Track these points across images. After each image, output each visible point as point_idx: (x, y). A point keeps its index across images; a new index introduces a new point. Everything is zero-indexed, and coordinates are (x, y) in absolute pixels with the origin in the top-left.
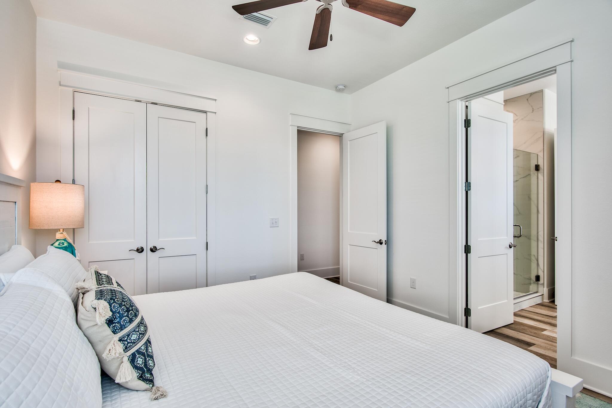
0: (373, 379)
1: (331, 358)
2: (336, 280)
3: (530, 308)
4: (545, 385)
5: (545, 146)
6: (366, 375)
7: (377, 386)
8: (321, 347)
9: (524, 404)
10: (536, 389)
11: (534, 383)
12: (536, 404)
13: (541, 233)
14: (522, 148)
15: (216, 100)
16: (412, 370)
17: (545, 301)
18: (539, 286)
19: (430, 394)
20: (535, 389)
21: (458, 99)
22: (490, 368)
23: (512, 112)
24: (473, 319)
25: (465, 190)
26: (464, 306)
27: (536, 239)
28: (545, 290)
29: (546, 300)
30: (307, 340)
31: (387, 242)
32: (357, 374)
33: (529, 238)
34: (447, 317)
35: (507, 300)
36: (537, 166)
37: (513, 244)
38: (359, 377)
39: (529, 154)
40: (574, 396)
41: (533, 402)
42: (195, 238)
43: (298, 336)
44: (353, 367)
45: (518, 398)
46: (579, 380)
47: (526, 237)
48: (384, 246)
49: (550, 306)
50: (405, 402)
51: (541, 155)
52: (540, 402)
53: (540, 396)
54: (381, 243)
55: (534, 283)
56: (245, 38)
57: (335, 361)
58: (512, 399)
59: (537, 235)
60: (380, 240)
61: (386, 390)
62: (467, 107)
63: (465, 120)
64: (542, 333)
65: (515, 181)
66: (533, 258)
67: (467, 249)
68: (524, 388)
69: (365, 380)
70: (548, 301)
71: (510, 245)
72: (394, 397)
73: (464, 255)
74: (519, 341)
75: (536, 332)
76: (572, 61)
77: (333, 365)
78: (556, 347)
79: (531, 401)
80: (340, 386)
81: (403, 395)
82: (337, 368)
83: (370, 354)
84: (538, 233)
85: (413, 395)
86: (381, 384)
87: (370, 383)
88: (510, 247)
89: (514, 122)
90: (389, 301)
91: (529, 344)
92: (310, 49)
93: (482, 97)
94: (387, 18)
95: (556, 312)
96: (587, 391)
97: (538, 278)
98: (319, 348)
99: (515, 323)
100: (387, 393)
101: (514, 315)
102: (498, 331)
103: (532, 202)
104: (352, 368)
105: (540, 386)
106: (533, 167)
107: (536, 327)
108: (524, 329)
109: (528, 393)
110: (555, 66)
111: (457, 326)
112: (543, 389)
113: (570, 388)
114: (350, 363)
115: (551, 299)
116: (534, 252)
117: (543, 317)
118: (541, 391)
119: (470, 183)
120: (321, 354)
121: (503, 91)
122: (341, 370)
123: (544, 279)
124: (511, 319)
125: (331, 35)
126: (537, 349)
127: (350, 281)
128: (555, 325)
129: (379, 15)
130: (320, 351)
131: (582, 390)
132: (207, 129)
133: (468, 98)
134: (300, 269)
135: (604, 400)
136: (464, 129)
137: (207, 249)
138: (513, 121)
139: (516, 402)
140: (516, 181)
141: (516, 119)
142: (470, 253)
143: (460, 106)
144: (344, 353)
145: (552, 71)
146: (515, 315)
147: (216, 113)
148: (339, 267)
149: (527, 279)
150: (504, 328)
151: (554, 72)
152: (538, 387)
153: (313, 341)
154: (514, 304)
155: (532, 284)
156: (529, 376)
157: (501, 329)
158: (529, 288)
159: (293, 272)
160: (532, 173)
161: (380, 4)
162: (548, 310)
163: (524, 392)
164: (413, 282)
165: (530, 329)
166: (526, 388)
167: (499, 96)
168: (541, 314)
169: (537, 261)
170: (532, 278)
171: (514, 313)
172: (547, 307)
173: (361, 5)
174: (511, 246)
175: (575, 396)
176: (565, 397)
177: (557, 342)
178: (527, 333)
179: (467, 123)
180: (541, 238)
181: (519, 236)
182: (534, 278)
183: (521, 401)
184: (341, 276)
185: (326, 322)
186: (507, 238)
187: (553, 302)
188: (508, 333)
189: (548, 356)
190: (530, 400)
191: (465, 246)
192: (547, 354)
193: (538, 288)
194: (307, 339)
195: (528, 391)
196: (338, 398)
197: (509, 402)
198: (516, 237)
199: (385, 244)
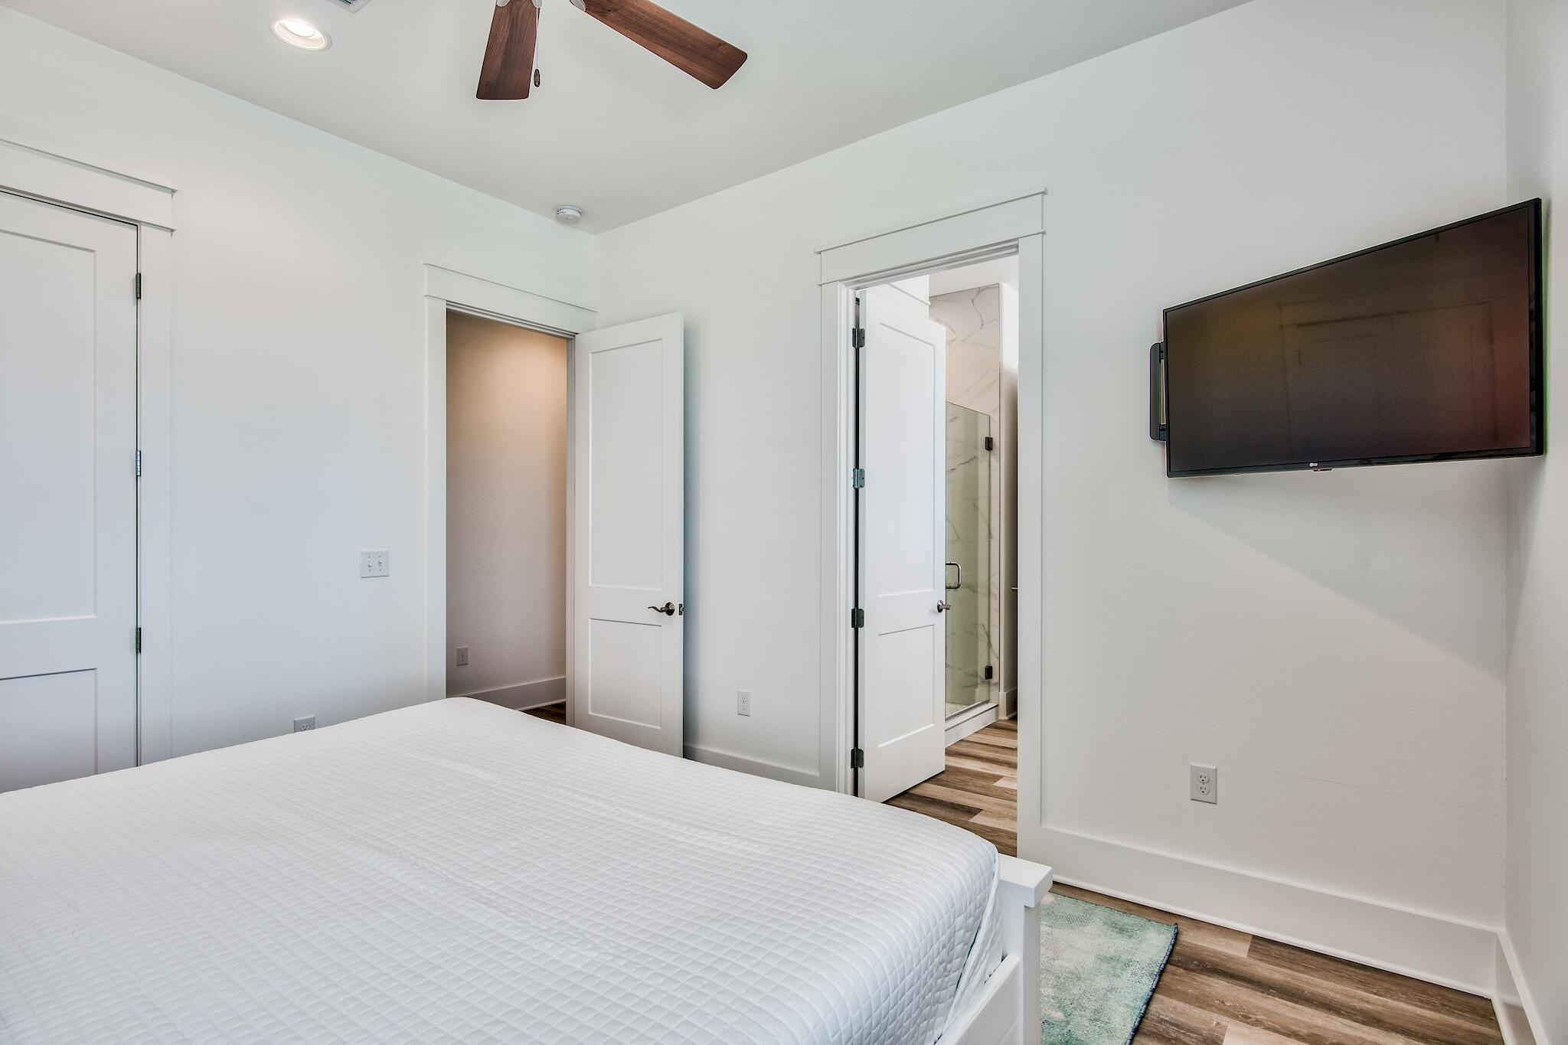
0: (631, 951)
1: (524, 918)
2: (556, 710)
3: (976, 735)
4: (989, 891)
5: (1003, 400)
6: (613, 945)
7: (639, 966)
8: (496, 894)
9: (949, 940)
10: (972, 904)
11: (968, 893)
12: (972, 934)
13: (995, 580)
14: (963, 402)
15: (173, 191)
16: (725, 911)
17: (1000, 718)
18: (992, 687)
19: (763, 960)
20: (970, 903)
21: (840, 281)
22: (888, 875)
23: (945, 324)
24: (867, 772)
25: (854, 486)
26: (851, 746)
27: (986, 591)
28: (1000, 696)
29: (1003, 717)
30: (458, 881)
31: (684, 609)
32: (589, 946)
33: (973, 589)
34: (815, 773)
35: (933, 723)
36: (989, 442)
37: (944, 603)
38: (595, 954)
39: (974, 414)
40: (1038, 905)
41: (967, 931)
42: (93, 616)
43: (433, 873)
44: (580, 931)
45: (938, 932)
46: (1047, 869)
47: (969, 587)
48: (677, 619)
49: (1009, 727)
50: (705, 991)
51: (995, 417)
52: (979, 928)
53: (979, 918)
54: (670, 612)
55: (983, 682)
56: (278, 23)
57: (533, 924)
58: (927, 934)
59: (987, 583)
60: (668, 605)
61: (660, 971)
62: (858, 300)
63: (854, 330)
64: (995, 784)
65: (950, 471)
66: (981, 632)
67: (857, 619)
68: (950, 907)
69: (609, 958)
70: (1007, 718)
71: (938, 606)
72: (678, 985)
73: (851, 630)
74: (953, 808)
75: (985, 784)
76: (1043, 233)
77: (528, 936)
78: (1015, 809)
79: (963, 931)
80: (543, 988)
81: (699, 975)
82: (537, 941)
83: (626, 891)
84: (989, 578)
85: (722, 970)
86: (650, 959)
87: (622, 962)
88: (940, 611)
89: (949, 344)
90: (688, 753)
91: (972, 811)
92: (480, 95)
93: (888, 282)
94: (682, 61)
95: (1015, 738)
96: (1064, 888)
97: (989, 672)
98: (492, 898)
99: (949, 770)
100: (661, 980)
101: (946, 753)
102: (917, 791)
103: (980, 515)
104: (579, 933)
105: (978, 897)
106: (982, 443)
107: (984, 773)
108: (964, 781)
109: (957, 915)
110: (1017, 239)
111: (837, 793)
112: (984, 901)
113: (1030, 889)
114: (573, 923)
115: (1012, 713)
116: (982, 619)
117: (996, 752)
118: (981, 905)
119: (862, 471)
120: (495, 912)
121: (928, 276)
122: (550, 945)
123: (1000, 675)
124: (939, 764)
125: (537, 70)
126: (987, 819)
127: (592, 712)
128: (1013, 766)
129: (661, 49)
130: (495, 905)
131: (1053, 887)
132: (139, 277)
133: (860, 281)
134: (454, 688)
135: (1090, 900)
136: (852, 350)
137: (139, 649)
138: (947, 342)
139: (935, 940)
140: (953, 470)
141: (951, 339)
142: (862, 626)
143: (845, 295)
144: (561, 898)
145: (1010, 247)
146: (949, 753)
147: (172, 231)
148: (565, 679)
149: (972, 675)
150: (926, 784)
151: (1015, 250)
152: (975, 899)
153: (477, 882)
154: (946, 730)
155: (979, 686)
156: (959, 879)
157: (921, 787)
158: (974, 691)
159: (431, 698)
160: (979, 454)
161: (663, 22)
162: (1006, 737)
163: (950, 915)
164: (744, 699)
165: (974, 780)
166: (953, 905)
167: (920, 286)
168: (994, 746)
169: (989, 636)
170: (979, 672)
171: (946, 749)
172: (1003, 731)
173: (616, 13)
174: (940, 608)
175: (1040, 903)
176: (1023, 909)
177: (1019, 798)
178: (968, 788)
179: (858, 338)
180: (994, 590)
181: (956, 585)
182: (982, 673)
183: (944, 936)
184: (568, 700)
185: (517, 825)
186: (932, 590)
187: (1015, 719)
188: (933, 793)
189: (1003, 831)
190: (961, 928)
191: (853, 611)
192: (1001, 827)
193: (989, 692)
194: (460, 877)
195: (957, 913)
196: (536, 1019)
197: (921, 941)
198: (950, 588)
199: (680, 613)
